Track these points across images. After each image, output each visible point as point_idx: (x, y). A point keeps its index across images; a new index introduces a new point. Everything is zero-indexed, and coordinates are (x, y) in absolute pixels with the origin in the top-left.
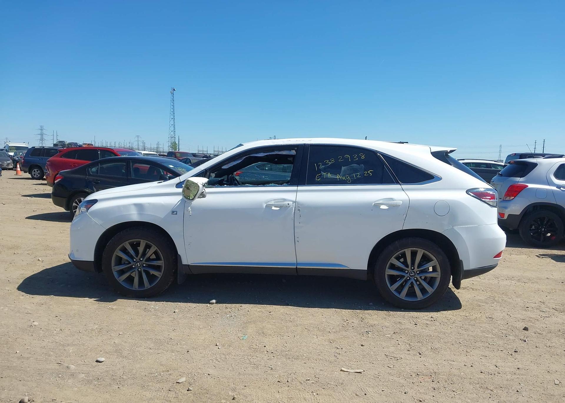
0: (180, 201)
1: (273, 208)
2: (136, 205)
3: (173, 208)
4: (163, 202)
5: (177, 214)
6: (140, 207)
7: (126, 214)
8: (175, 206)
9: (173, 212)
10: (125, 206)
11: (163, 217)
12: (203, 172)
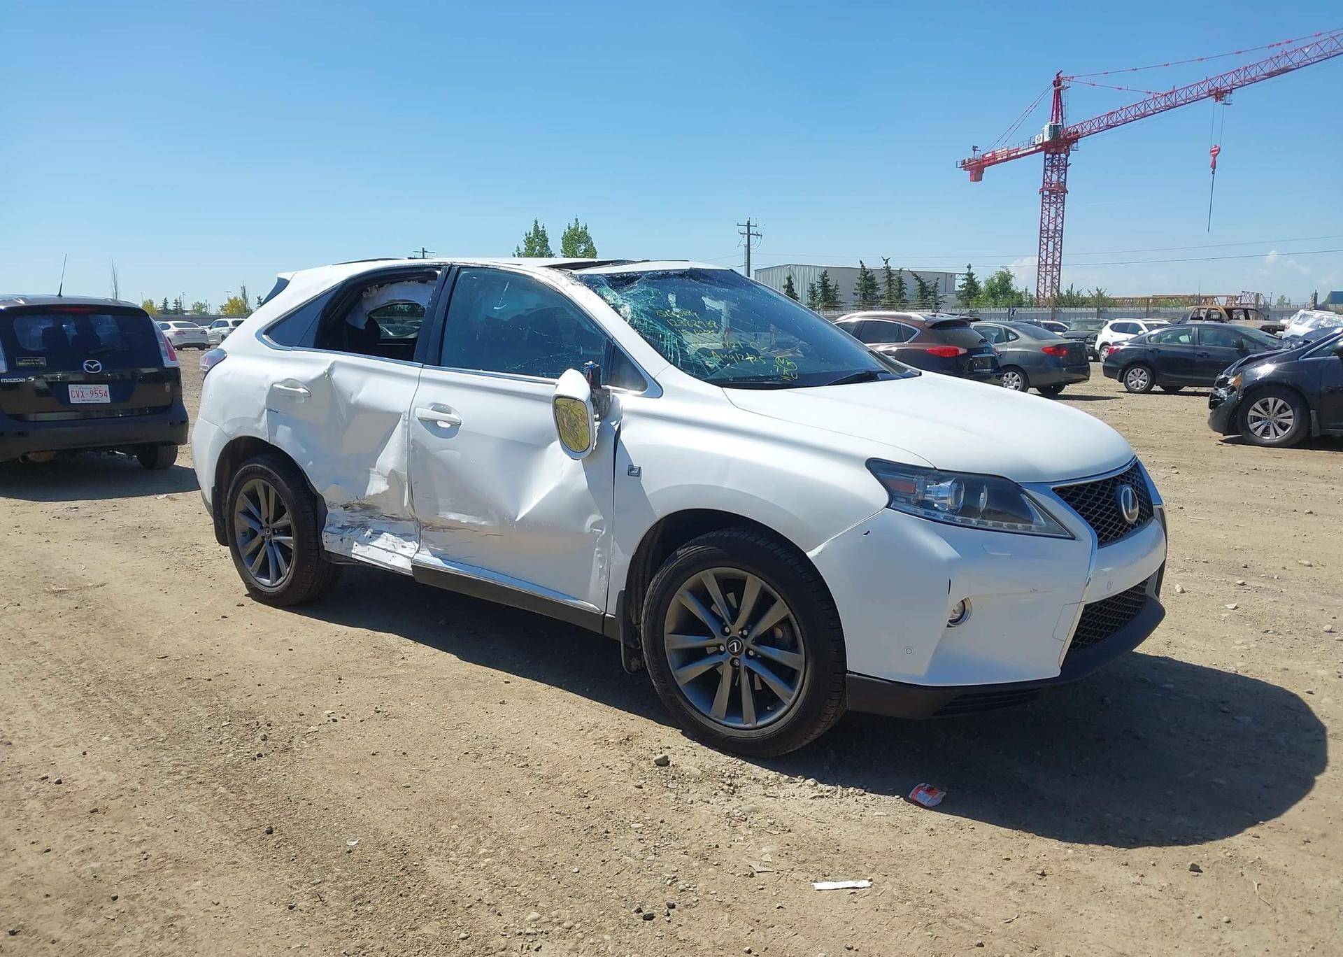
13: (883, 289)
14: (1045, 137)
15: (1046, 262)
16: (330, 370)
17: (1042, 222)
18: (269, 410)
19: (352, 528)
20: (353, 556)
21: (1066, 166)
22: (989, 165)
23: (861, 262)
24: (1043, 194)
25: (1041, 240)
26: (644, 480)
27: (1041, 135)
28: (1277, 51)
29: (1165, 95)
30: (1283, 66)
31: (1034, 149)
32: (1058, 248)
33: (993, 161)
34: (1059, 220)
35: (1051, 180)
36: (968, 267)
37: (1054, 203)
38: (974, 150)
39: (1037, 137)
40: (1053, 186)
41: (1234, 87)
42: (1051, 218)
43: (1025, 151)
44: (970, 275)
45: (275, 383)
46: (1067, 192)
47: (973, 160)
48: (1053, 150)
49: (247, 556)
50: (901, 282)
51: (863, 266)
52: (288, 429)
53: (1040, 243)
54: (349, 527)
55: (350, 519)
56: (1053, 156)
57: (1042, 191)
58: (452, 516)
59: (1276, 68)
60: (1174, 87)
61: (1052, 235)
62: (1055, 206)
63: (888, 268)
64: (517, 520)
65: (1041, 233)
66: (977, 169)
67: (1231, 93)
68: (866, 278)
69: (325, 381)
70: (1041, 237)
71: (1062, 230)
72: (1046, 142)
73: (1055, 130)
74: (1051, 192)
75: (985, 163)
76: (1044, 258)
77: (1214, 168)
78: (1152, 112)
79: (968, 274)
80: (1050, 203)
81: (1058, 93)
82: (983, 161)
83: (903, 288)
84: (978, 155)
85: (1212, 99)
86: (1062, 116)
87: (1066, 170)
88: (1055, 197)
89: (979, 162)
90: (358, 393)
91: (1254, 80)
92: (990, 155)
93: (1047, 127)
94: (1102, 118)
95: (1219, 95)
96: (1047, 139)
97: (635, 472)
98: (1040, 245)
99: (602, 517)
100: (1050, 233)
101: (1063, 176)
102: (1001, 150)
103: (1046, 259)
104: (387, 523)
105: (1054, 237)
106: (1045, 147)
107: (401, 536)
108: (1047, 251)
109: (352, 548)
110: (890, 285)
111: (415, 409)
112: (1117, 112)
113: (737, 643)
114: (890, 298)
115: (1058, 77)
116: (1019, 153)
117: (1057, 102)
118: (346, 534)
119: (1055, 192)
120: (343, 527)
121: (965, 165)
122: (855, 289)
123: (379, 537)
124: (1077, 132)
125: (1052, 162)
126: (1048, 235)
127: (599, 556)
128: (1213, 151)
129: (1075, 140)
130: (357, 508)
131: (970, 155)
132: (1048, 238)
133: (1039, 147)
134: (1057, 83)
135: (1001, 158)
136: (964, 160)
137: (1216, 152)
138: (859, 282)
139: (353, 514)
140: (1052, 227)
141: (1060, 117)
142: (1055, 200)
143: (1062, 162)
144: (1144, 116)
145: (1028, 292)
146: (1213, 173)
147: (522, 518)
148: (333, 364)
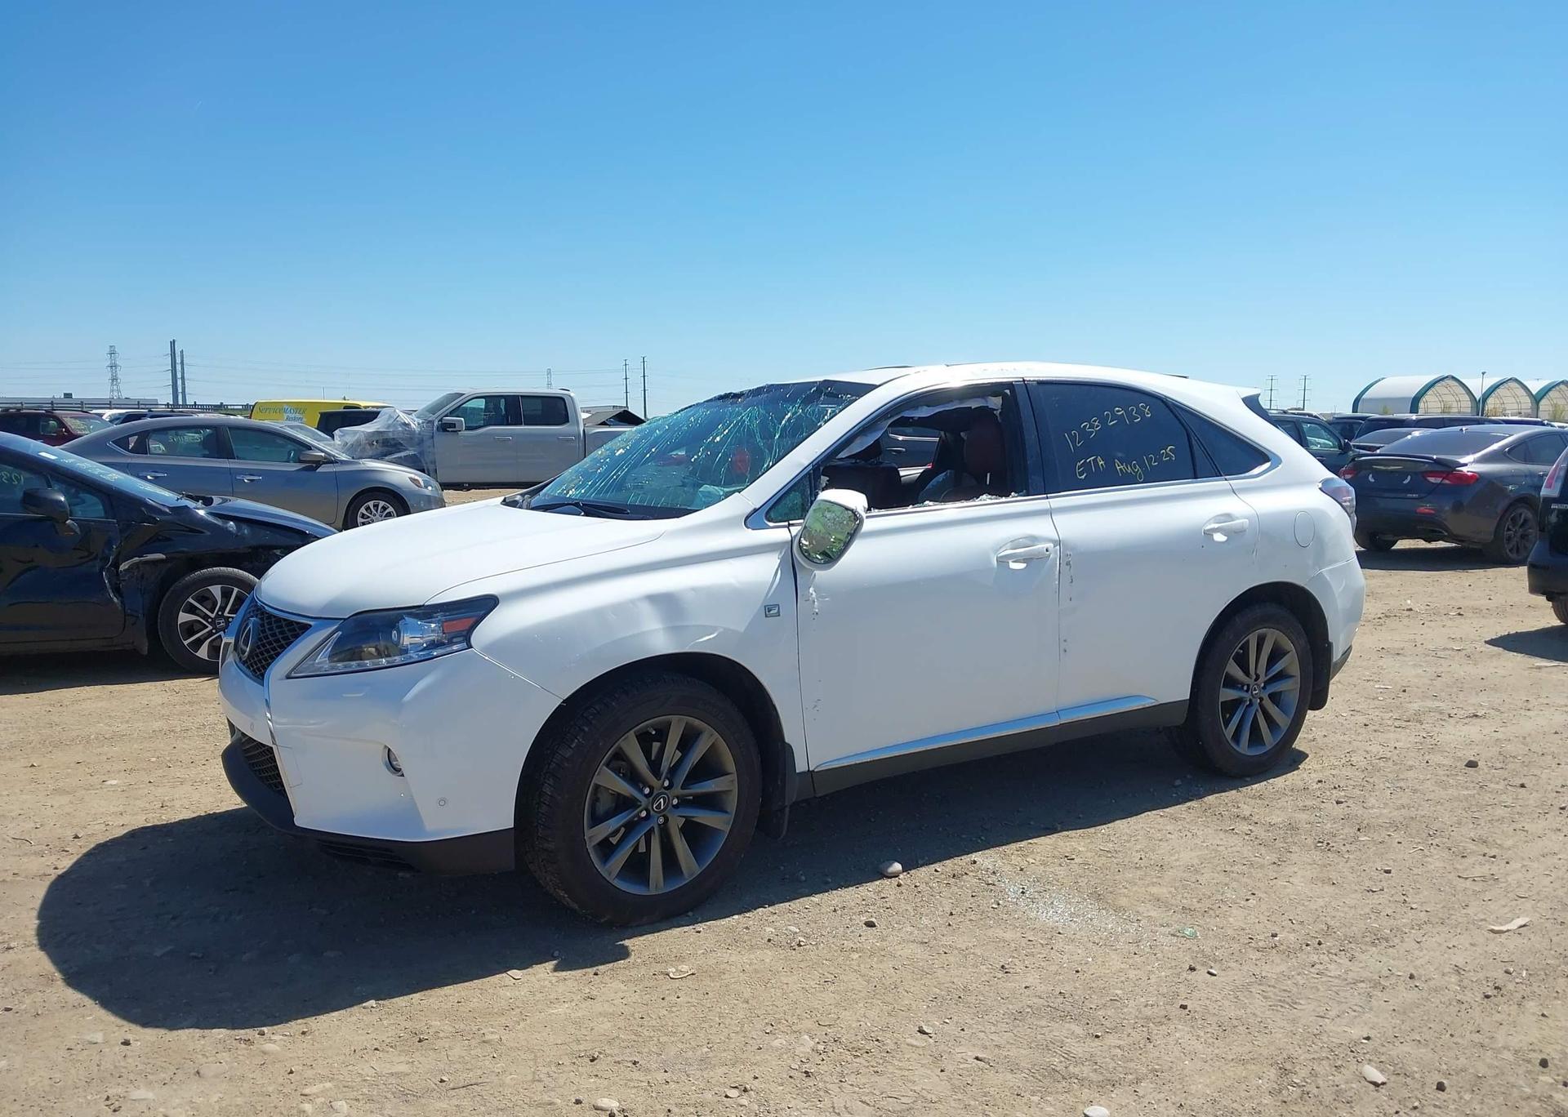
0: (779, 572)
1: (1014, 566)
2: (654, 599)
3: (767, 595)
4: (733, 581)
5: (779, 615)
6: (666, 603)
7: (631, 633)
8: (770, 589)
9: (770, 610)
10: (622, 609)
11: (742, 629)
12: (808, 473)
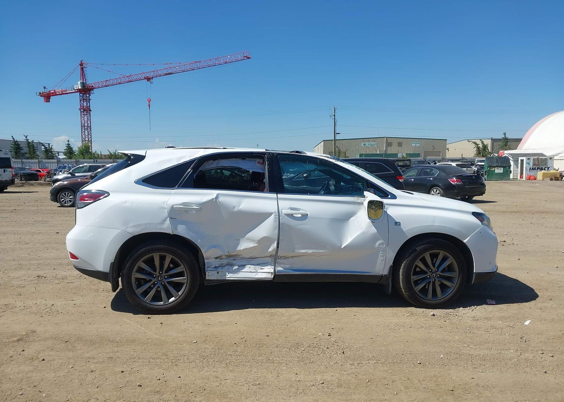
13: (26, 150)
14: (79, 87)
15: (85, 139)
16: (217, 197)
17: (81, 123)
18: (171, 218)
19: (221, 266)
20: (227, 279)
21: (90, 100)
22: (53, 96)
23: (12, 137)
24: (81, 110)
25: (82, 130)
26: (402, 226)
27: (77, 86)
28: (167, 66)
29: (128, 77)
30: (169, 72)
31: (74, 91)
32: (90, 134)
33: (55, 94)
34: (89, 122)
35: (83, 105)
36: (67, 141)
37: (86, 114)
38: (45, 88)
39: (75, 86)
40: (84, 107)
41: (153, 77)
42: (85, 121)
43: (70, 92)
44: (69, 144)
45: (174, 205)
46: (91, 111)
47: (45, 92)
48: (83, 93)
49: (140, 294)
50: (34, 147)
51: (13, 139)
52: (184, 226)
53: (82, 131)
54: (220, 267)
55: (220, 263)
56: (83, 95)
57: (80, 109)
58: (303, 251)
59: (167, 72)
60: (131, 74)
61: (86, 128)
62: (86, 116)
63: (28, 140)
64: (342, 247)
65: (81, 127)
66: (47, 97)
67: (152, 79)
68: (15, 144)
69: (214, 202)
70: (82, 129)
71: (91, 126)
72: (80, 89)
73: (83, 84)
74: (84, 110)
75: (51, 95)
76: (84, 138)
77: (150, 106)
78: (123, 82)
79: (67, 144)
80: (84, 115)
81: (82, 69)
82: (50, 94)
83: (35, 150)
84: (47, 91)
85: (146, 80)
86: (85, 79)
87: (89, 101)
88: (86, 112)
89: (48, 94)
90: (239, 206)
91: (160, 76)
92: (53, 91)
93: (79, 83)
94: (103, 82)
95: (148, 79)
96: (80, 88)
97: (397, 224)
98: (82, 132)
99: (383, 241)
100: (85, 127)
101: (89, 104)
102: (58, 90)
103: (85, 138)
104: (246, 261)
105: (87, 129)
106: (79, 91)
107: (258, 265)
108: (85, 135)
109: (226, 276)
110: (29, 148)
111: (282, 211)
112: (109, 80)
113: (435, 273)
114: (30, 154)
115: (81, 62)
116: (67, 92)
117: (82, 73)
118: (220, 269)
119: (86, 110)
120: (215, 267)
121: (41, 94)
122: (10, 149)
123: (245, 267)
124: (93, 86)
125: (83, 97)
126: (85, 128)
127: (381, 255)
128: (148, 100)
129: (92, 89)
130: (224, 257)
131: (42, 90)
132: (85, 129)
133: (76, 91)
134: (81, 64)
135: (58, 93)
136: (40, 92)
137: (149, 101)
138: (13, 146)
139: (221, 260)
140: (86, 125)
141: (84, 79)
142: (86, 113)
143: (88, 98)
144: (120, 83)
145: (97, 152)
146: (149, 108)
147: (345, 247)
148: (218, 195)
